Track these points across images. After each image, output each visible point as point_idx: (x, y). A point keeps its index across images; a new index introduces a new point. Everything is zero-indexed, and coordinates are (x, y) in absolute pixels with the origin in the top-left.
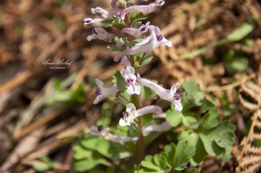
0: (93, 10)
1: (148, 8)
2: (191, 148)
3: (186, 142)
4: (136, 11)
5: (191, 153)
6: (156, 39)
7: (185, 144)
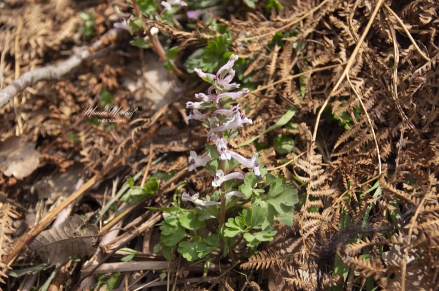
0: (197, 95)
1: (237, 95)
2: (264, 209)
3: (259, 205)
4: (227, 97)
5: (264, 214)
6: (240, 118)
7: (258, 207)
